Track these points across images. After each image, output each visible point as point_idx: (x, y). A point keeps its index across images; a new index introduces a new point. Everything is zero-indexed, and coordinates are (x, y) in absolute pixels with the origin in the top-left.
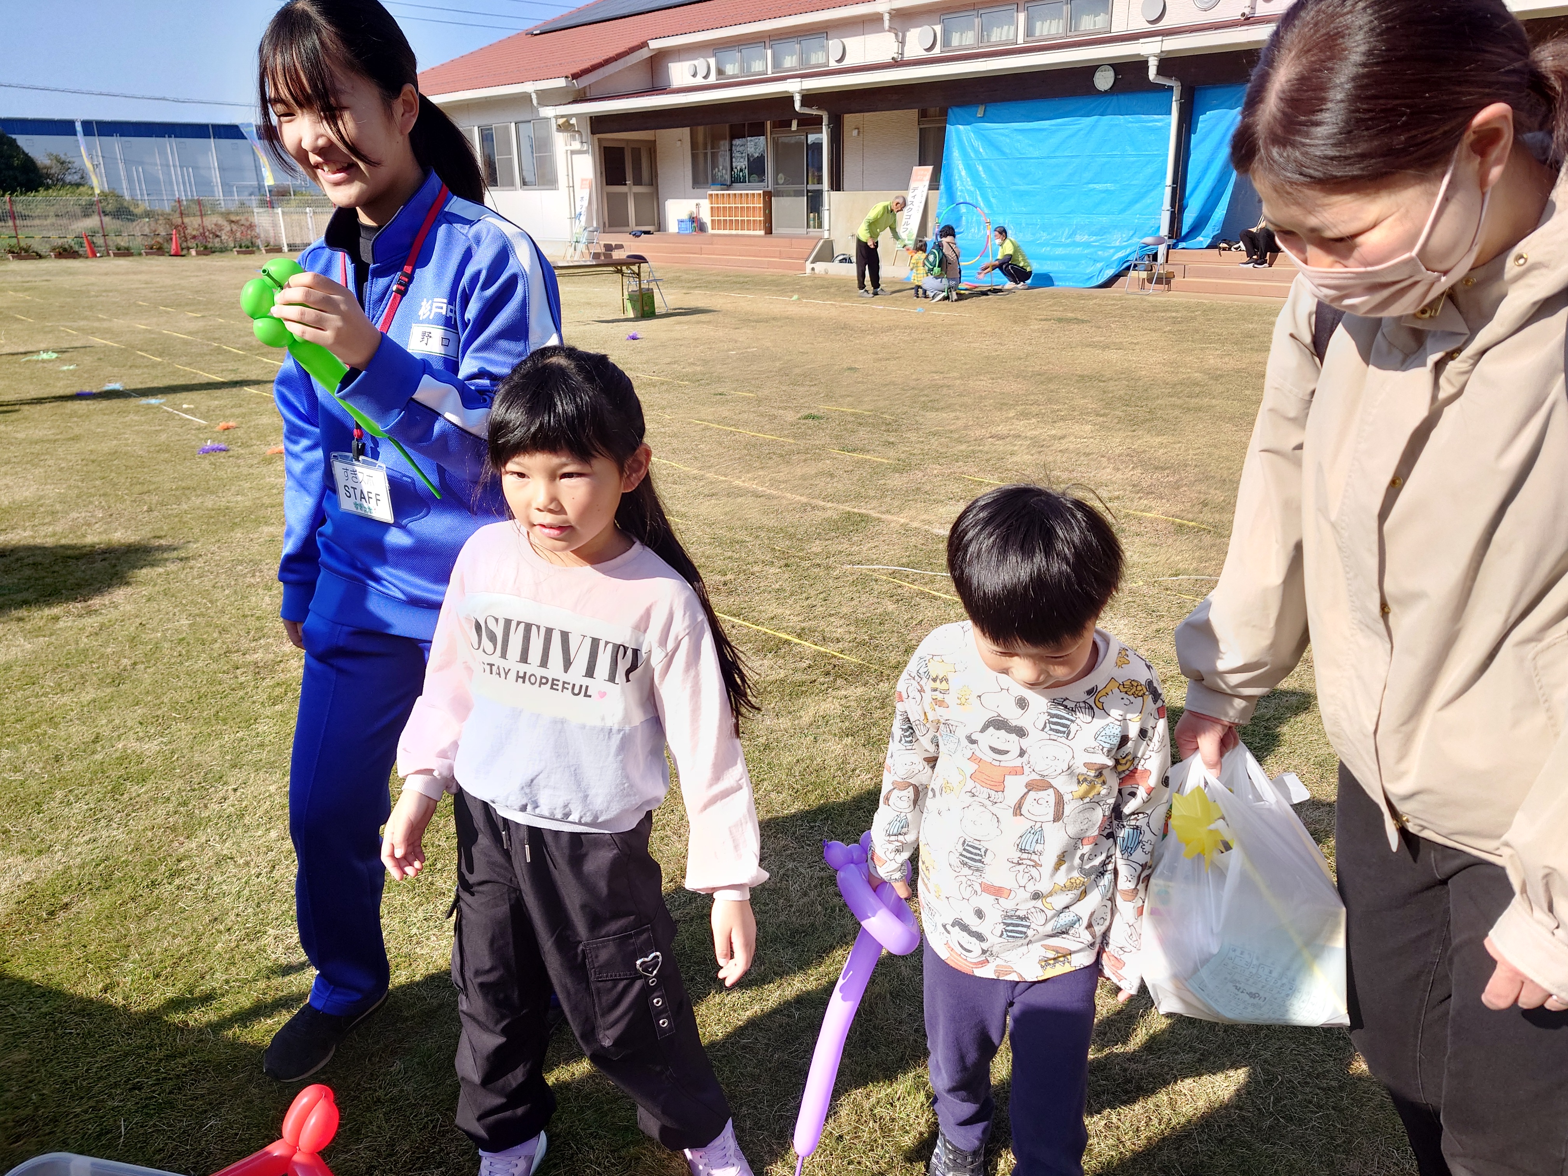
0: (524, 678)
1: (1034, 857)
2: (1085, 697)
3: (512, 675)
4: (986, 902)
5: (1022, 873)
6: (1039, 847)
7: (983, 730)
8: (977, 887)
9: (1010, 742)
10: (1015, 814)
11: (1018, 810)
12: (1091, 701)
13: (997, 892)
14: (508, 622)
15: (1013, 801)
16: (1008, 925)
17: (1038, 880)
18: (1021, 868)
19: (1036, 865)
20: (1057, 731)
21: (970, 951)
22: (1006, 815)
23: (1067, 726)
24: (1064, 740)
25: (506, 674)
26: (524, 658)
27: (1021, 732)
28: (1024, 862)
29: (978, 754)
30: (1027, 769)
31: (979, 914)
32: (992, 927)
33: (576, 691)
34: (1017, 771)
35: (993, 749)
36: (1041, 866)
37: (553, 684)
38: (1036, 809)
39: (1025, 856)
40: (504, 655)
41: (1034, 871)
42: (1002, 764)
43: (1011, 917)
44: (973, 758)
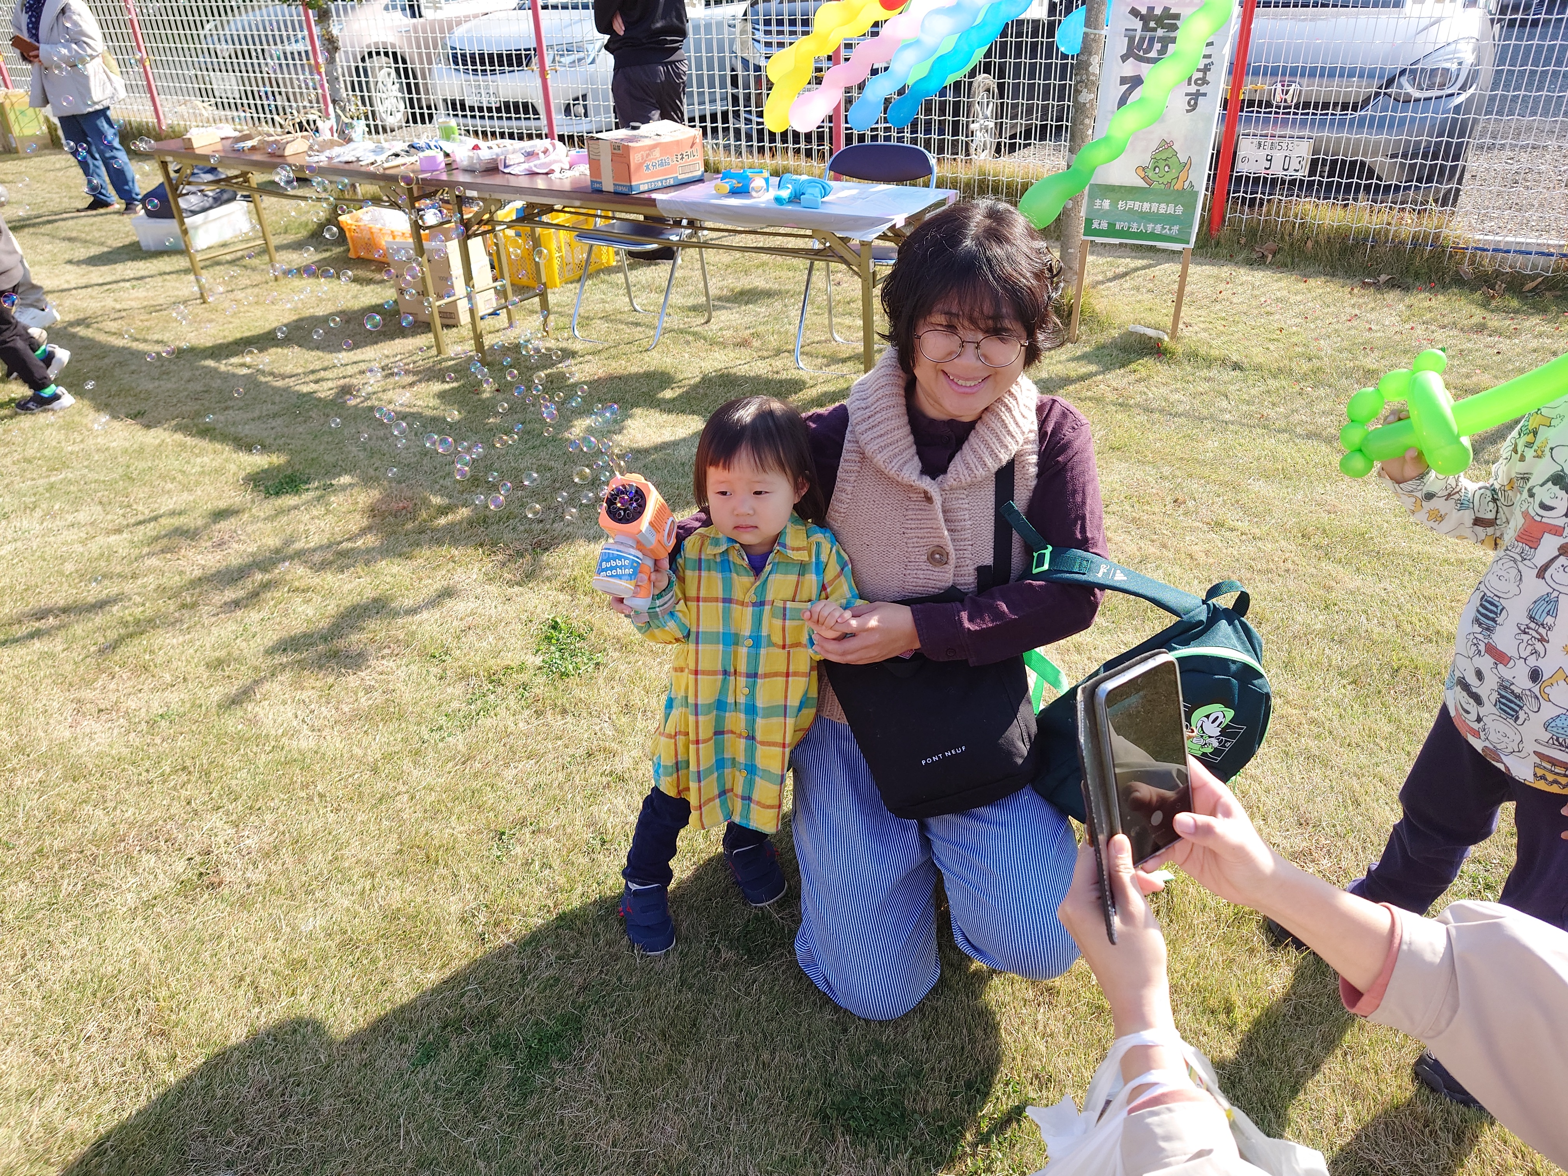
1: (1542, 631)
4: (1486, 663)
5: (1525, 644)
6: (1549, 620)
8: (1482, 647)
11: (1541, 573)
13: (1500, 658)
17: (1542, 655)
18: (1526, 637)
19: (1542, 640)
22: (1530, 575)
28: (1531, 632)
31: (1479, 675)
32: (1487, 689)
36: (1548, 642)
39: (1532, 625)
41: (1539, 646)
42: (1544, 520)
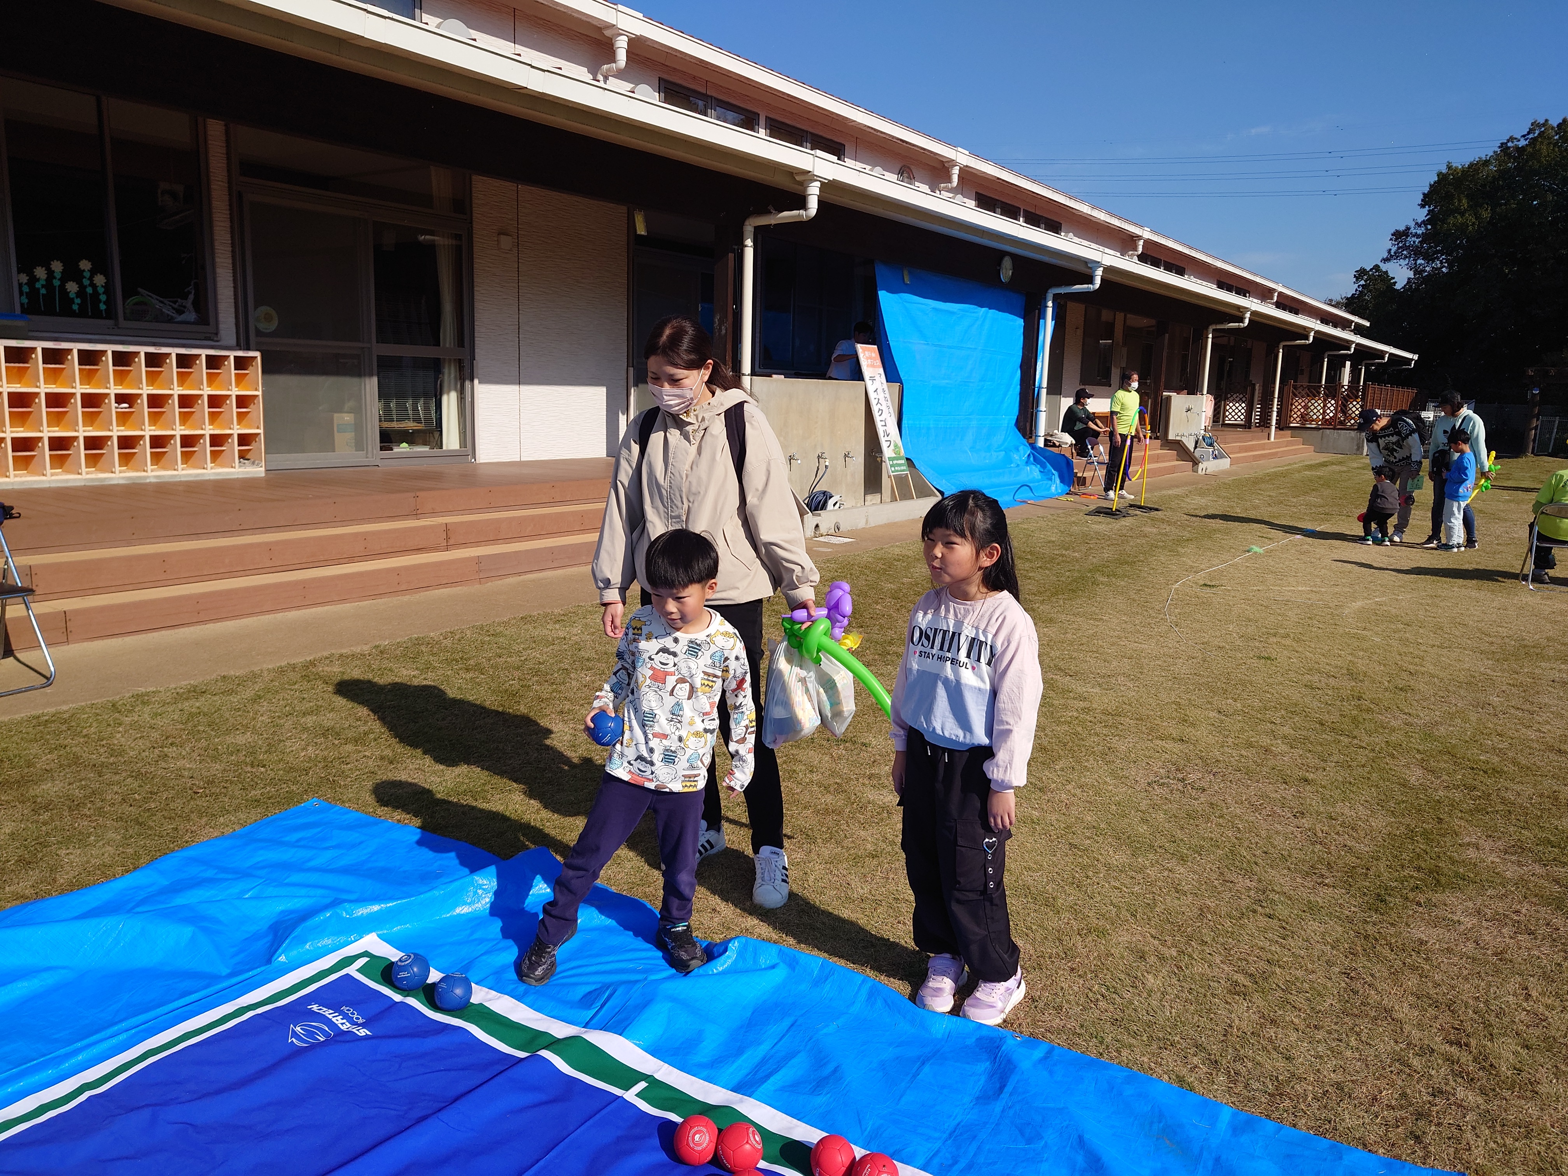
0: (941, 658)
2: (706, 638)
3: (936, 657)
7: (657, 654)
9: (671, 660)
10: (670, 695)
12: (708, 640)
14: (936, 630)
15: (670, 689)
16: (666, 755)
20: (692, 655)
21: (645, 772)
23: (697, 653)
24: (694, 659)
25: (933, 657)
26: (941, 649)
27: (675, 654)
29: (654, 665)
30: (677, 673)
33: (961, 665)
34: (673, 674)
35: (660, 662)
37: (952, 661)
38: (680, 693)
40: (932, 647)
43: (667, 750)
44: (652, 668)
